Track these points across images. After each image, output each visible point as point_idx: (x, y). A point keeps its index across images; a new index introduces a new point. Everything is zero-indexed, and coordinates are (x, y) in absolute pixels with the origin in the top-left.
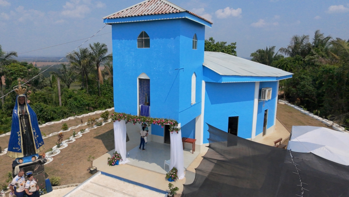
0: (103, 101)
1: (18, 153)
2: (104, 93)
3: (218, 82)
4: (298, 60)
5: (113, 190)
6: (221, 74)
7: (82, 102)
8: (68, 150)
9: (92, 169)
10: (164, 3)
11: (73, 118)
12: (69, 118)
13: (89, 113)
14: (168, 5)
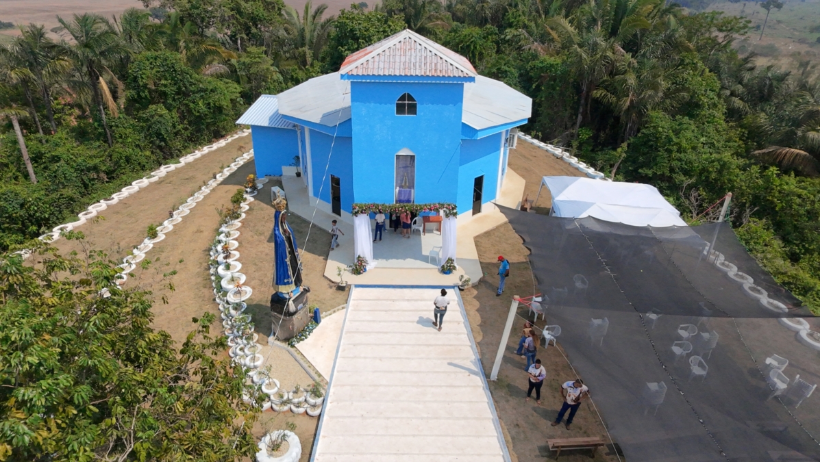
0: (124, 154)
1: (290, 285)
2: (120, 134)
3: (472, 138)
4: (491, 35)
5: (390, 300)
6: (478, 129)
7: (75, 165)
8: (254, 270)
9: (342, 285)
10: (430, 51)
11: (101, 206)
12: (93, 210)
13: (124, 190)
14: (441, 58)
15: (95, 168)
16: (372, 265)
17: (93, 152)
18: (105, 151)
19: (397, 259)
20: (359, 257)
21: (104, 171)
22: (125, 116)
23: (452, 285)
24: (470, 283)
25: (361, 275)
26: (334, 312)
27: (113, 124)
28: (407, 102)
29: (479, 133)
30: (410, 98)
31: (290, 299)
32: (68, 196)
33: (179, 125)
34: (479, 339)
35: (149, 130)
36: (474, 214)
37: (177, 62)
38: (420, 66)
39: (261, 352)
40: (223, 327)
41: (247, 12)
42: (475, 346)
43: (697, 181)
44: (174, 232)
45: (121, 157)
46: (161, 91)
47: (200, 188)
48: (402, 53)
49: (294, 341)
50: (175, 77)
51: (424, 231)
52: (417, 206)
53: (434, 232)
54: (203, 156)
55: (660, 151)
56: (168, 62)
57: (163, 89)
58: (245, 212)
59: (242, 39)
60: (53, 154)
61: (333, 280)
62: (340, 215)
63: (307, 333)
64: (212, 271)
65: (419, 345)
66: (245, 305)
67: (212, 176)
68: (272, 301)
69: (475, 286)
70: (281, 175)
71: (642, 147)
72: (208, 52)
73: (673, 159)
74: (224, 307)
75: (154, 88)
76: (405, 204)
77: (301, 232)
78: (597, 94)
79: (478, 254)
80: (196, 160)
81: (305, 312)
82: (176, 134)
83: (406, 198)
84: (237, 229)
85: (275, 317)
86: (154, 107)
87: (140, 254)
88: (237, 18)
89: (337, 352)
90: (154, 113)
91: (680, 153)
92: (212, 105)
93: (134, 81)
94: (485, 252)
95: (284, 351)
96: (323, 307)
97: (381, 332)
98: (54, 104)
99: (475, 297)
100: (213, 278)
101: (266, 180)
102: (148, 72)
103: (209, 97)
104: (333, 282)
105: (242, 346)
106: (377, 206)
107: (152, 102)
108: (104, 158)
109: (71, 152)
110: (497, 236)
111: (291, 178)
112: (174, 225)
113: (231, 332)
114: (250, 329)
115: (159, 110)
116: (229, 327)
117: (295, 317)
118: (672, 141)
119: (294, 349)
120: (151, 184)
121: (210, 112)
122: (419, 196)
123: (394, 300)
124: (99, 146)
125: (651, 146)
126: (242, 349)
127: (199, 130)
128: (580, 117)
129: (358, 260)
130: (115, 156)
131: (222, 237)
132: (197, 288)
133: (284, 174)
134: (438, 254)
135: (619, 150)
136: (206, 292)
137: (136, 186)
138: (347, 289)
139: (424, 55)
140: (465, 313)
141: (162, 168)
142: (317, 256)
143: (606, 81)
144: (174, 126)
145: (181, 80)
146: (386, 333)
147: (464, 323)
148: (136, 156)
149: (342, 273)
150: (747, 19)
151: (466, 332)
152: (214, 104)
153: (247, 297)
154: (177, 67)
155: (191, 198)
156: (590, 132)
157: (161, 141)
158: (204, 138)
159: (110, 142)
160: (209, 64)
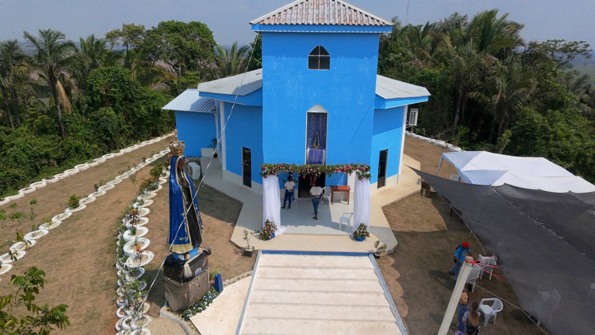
0: (74, 145)
1: (186, 245)
2: (72, 129)
3: (381, 108)
5: (300, 268)
6: (386, 98)
7: (30, 152)
8: (160, 235)
9: (249, 250)
10: (344, 5)
11: (42, 183)
12: (33, 187)
13: (65, 172)
14: (355, 11)
15: (47, 156)
16: (280, 231)
17: (49, 143)
18: (58, 142)
19: (307, 225)
20: (267, 221)
21: (54, 159)
22: (79, 115)
23: (367, 252)
24: (386, 250)
25: (269, 241)
26: (239, 279)
27: (67, 120)
28: (319, 56)
29: (387, 103)
30: (324, 51)
31: (185, 262)
32: (13, 175)
33: (124, 125)
34: (405, 313)
35: (98, 127)
36: (379, 187)
37: (125, 75)
38: (334, 18)
39: (150, 326)
40: (117, 294)
41: (187, 47)
42: (401, 322)
43: (574, 166)
44: (95, 202)
45: (71, 148)
46: (111, 96)
47: (129, 169)
48: (315, 7)
49: (189, 313)
50: (123, 86)
51: (332, 201)
52: (328, 167)
53: (342, 201)
54: (141, 148)
55: (536, 139)
56: (118, 74)
57: (113, 95)
58: (162, 185)
59: (182, 67)
60: (12, 142)
61: (240, 245)
62: (250, 186)
63: (206, 303)
64: (118, 237)
65: (335, 320)
66: (143, 271)
67: (142, 160)
68: (166, 264)
69: (392, 254)
70: (200, 156)
71: (519, 138)
72: (155, 73)
73: (550, 145)
74: (122, 273)
75: (105, 93)
76: (317, 165)
77: (212, 201)
78: (473, 95)
79: (389, 223)
80: (134, 151)
81: (204, 278)
82: (121, 132)
83: (317, 160)
84: (151, 199)
85: (168, 283)
86: (104, 108)
87: (57, 222)
88: (179, 51)
89: (239, 327)
90: (103, 113)
91: (557, 141)
92: (152, 109)
93: (90, 89)
94: (395, 221)
95: (177, 325)
96: (227, 273)
97: (290, 304)
98: (29, 110)
99: (393, 266)
100: (118, 243)
102: (101, 82)
103: (150, 103)
104: (239, 248)
105: (130, 317)
106: (287, 167)
107: (103, 104)
108: (56, 148)
109: (29, 141)
110: (404, 207)
111: (208, 159)
112: (96, 197)
113: (122, 301)
114: (143, 297)
115: (107, 111)
116: (121, 295)
117: (191, 284)
118: (548, 130)
119: (189, 322)
120: (91, 168)
121: (150, 115)
122: (331, 156)
123: (304, 268)
124: (54, 139)
125: (528, 136)
126: (128, 322)
127: (139, 129)
128: (457, 118)
129: (267, 225)
130: (66, 147)
131: (135, 205)
132: (101, 254)
133: (203, 155)
134: (348, 221)
135: (504, 135)
136: (109, 258)
137: (77, 169)
138: (253, 255)
139: (337, 8)
140: (385, 283)
141: (103, 156)
142: (225, 223)
143: (479, 85)
144: (120, 125)
145: (128, 89)
146: (296, 304)
147: (384, 294)
148: (85, 147)
149: (248, 236)
150: (586, 44)
151: (388, 305)
152: (154, 108)
153: (147, 263)
154: (125, 78)
155: (120, 176)
156: (467, 129)
157: (107, 137)
158: (144, 136)
159: (63, 135)
160: (154, 83)
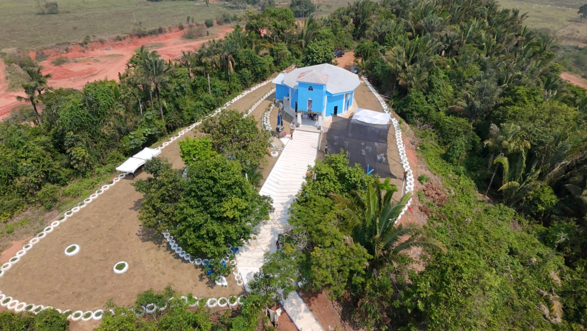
1: (280, 126)
11: (229, 103)
13: (235, 98)
15: (225, 90)
16: (301, 126)
17: (225, 85)
18: (228, 84)
22: (235, 72)
24: (323, 132)
27: (231, 75)
28: (311, 88)
29: (334, 95)
31: (280, 129)
33: (251, 76)
35: (242, 77)
38: (314, 80)
39: (273, 139)
42: (318, 144)
47: (258, 100)
48: (311, 77)
50: (252, 58)
54: (259, 88)
56: (250, 53)
57: (248, 63)
58: (272, 109)
67: (262, 96)
68: (276, 129)
70: (283, 99)
72: (262, 46)
75: (244, 63)
79: (330, 126)
80: (256, 90)
82: (250, 79)
84: (269, 114)
85: (276, 133)
90: (243, 71)
92: (263, 69)
93: (238, 60)
99: (323, 135)
101: (278, 100)
102: (243, 57)
103: (262, 66)
106: (303, 111)
108: (227, 87)
114: (272, 135)
119: (280, 139)
120: (243, 97)
121: (262, 72)
123: (303, 133)
124: (226, 82)
130: (231, 86)
131: (265, 115)
134: (317, 125)
139: (316, 78)
141: (245, 91)
147: (318, 139)
153: (271, 129)
155: (256, 103)
158: (259, 81)
159: (230, 81)
160: (262, 49)
